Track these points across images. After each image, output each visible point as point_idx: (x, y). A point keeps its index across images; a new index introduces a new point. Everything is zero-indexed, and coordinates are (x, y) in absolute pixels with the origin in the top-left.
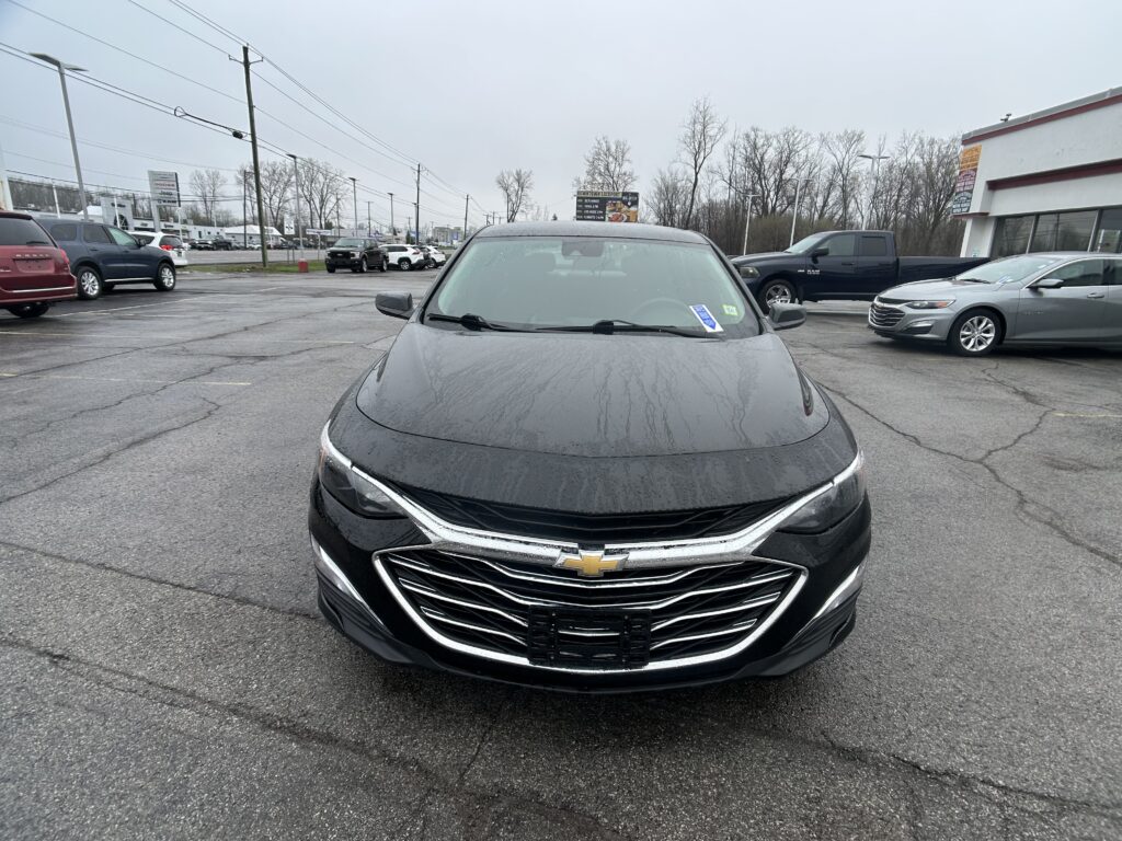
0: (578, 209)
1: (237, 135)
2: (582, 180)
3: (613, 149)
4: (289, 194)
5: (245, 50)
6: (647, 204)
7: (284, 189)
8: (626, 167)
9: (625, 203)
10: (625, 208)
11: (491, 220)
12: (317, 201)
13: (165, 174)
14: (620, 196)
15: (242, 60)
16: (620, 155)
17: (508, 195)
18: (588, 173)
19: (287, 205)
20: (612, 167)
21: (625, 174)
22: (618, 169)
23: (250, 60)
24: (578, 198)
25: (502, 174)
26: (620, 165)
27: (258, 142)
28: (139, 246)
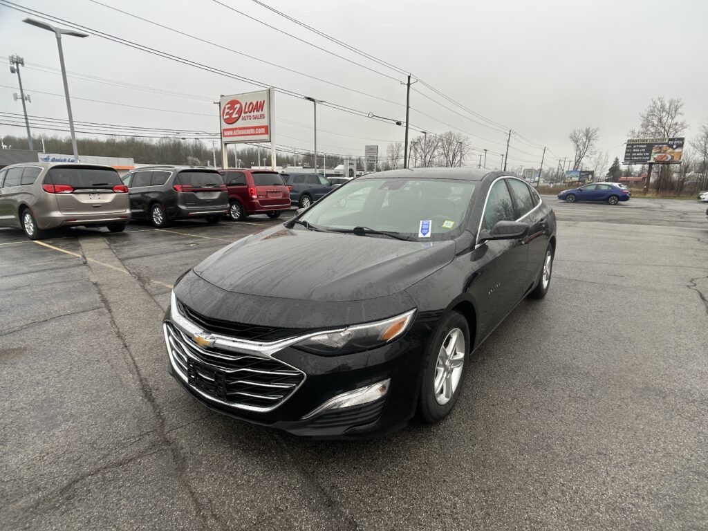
0: (626, 152)
1: (399, 123)
2: (636, 131)
3: (667, 105)
4: (436, 153)
5: (409, 77)
6: (694, 146)
7: (434, 150)
8: (678, 119)
9: (671, 146)
10: (671, 150)
11: (562, 163)
12: (451, 156)
13: (372, 146)
14: (667, 141)
15: (407, 82)
16: (674, 109)
17: (578, 146)
18: (642, 126)
19: (434, 160)
20: (664, 120)
21: (676, 124)
22: (670, 120)
23: (411, 82)
24: (628, 145)
25: (575, 131)
26: (672, 118)
27: (409, 126)
28: (331, 185)
